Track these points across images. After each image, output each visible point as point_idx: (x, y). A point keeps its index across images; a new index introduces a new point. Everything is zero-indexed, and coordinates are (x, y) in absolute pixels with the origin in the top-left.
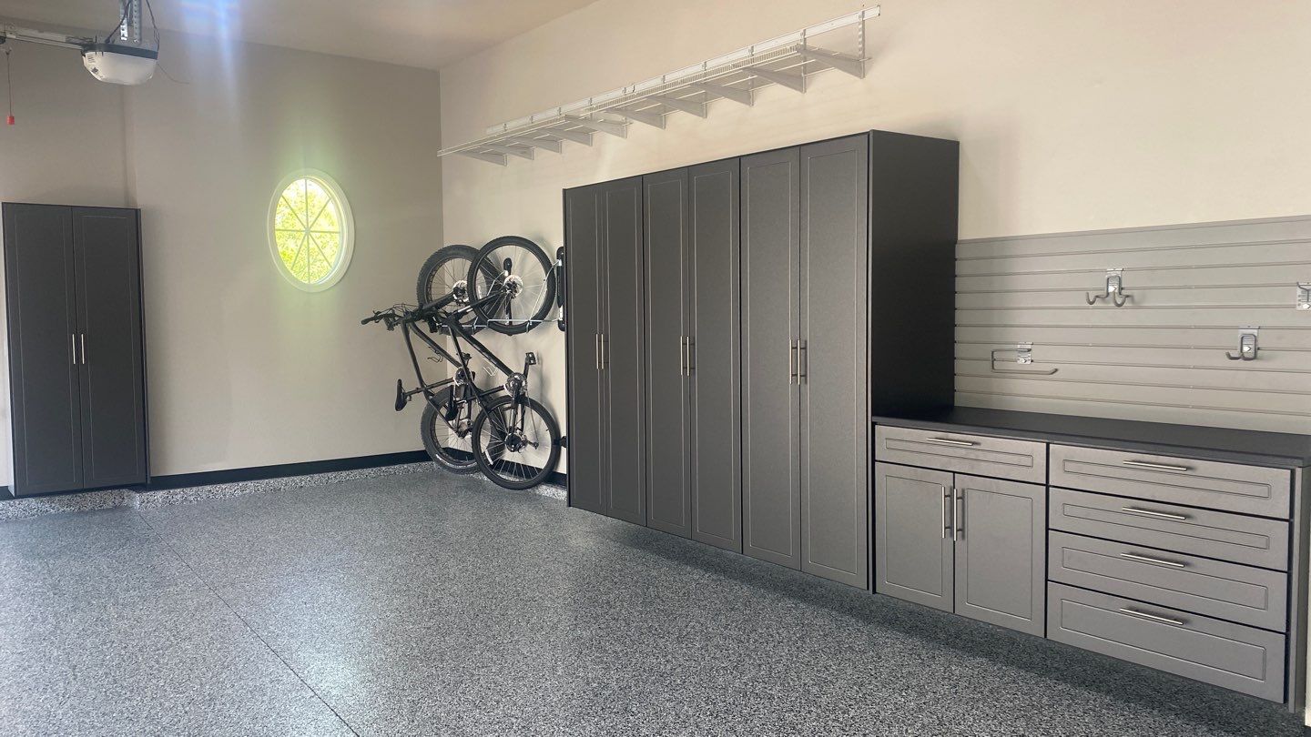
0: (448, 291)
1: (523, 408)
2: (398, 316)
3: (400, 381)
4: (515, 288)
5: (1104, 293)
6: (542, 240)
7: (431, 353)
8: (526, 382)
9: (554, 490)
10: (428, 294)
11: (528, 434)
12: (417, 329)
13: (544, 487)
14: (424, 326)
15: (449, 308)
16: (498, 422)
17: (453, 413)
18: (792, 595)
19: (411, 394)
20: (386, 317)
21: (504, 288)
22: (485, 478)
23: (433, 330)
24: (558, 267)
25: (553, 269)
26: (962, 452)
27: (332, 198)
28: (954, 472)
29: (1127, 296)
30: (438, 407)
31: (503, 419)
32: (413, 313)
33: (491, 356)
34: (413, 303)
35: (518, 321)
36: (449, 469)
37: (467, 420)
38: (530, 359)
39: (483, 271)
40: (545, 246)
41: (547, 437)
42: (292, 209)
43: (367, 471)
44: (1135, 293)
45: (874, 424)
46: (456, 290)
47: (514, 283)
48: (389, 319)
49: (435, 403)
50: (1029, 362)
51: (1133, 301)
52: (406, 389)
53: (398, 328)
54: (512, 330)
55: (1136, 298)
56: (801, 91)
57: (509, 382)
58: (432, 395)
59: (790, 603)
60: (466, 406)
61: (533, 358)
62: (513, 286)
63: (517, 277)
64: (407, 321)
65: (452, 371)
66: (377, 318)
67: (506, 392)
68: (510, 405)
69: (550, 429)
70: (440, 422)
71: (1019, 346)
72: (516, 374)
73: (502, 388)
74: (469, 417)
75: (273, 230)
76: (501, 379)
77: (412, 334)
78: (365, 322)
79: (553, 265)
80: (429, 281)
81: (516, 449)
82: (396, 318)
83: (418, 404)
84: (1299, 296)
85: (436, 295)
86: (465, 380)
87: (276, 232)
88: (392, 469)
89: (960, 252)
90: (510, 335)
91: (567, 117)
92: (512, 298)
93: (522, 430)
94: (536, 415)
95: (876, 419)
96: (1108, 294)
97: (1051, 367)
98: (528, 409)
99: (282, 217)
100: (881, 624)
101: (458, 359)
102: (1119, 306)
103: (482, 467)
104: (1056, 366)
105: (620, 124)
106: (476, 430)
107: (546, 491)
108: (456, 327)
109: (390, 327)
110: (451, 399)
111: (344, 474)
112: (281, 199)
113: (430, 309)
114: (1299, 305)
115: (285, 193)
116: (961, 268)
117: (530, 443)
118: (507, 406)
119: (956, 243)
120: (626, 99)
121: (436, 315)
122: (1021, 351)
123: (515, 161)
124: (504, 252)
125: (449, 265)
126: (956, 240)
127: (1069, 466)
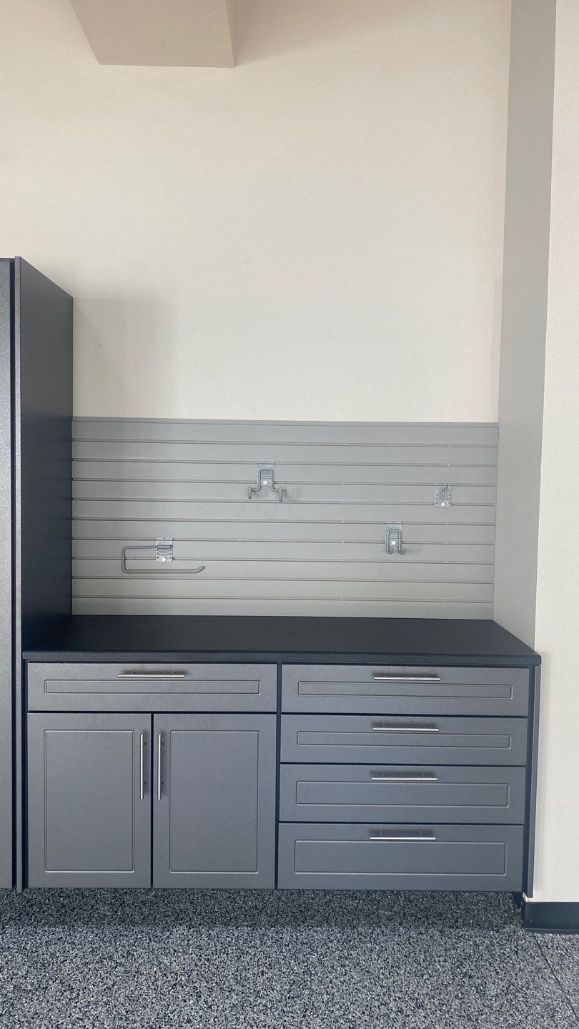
26: (165, 686)
28: (151, 713)
45: (25, 662)
50: (169, 560)
51: (289, 496)
71: (157, 543)
84: (437, 494)
89: (78, 431)
95: (28, 655)
96: (261, 488)
97: (195, 565)
104: (204, 563)
114: (437, 502)
116: (79, 450)
119: (72, 421)
122: (161, 548)
126: (72, 417)
127: (305, 688)
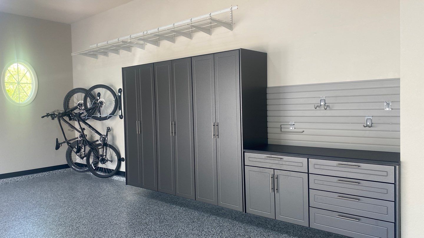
0: (75, 105)
1: (106, 148)
2: (56, 114)
3: (57, 139)
4: (102, 103)
5: (320, 105)
6: (112, 86)
7: (70, 128)
8: (107, 138)
9: (119, 177)
10: (68, 106)
11: (108, 157)
12: (64, 120)
13: (115, 176)
14: (67, 118)
15: (76, 111)
16: (96, 153)
17: (79, 150)
18: (213, 214)
19: (61, 143)
20: (51, 115)
21: (98, 104)
22: (92, 174)
23: (70, 119)
24: (119, 96)
25: (117, 96)
26: (277, 162)
27: (28, 70)
28: (274, 169)
29: (328, 106)
30: (72, 148)
31: (98, 152)
32: (62, 114)
33: (93, 129)
34: (62, 110)
35: (103, 116)
36: (77, 171)
37: (84, 152)
38: (109, 129)
39: (90, 98)
40: (114, 88)
41: (116, 158)
42: (11, 74)
43: (44, 173)
44: (330, 105)
45: (244, 152)
46: (79, 104)
47: (102, 101)
48: (53, 116)
49: (71, 147)
50: (294, 129)
51: (329, 108)
52: (60, 142)
53: (56, 119)
54: (101, 119)
55: (331, 107)
56: (210, 35)
57: (100, 138)
58: (70, 144)
59: (213, 217)
60: (83, 147)
61: (110, 129)
62: (101, 103)
63: (103, 100)
64: (60, 117)
65: (77, 134)
66: (48, 115)
67: (99, 142)
68: (101, 147)
69: (117, 155)
70: (73, 154)
71: (290, 123)
72: (103, 135)
73: (98, 141)
74: (85, 151)
75: (4, 82)
76: (97, 137)
77: (61, 121)
78: (43, 117)
79: (117, 95)
80: (68, 101)
81: (104, 163)
82: (55, 115)
83: (65, 147)
84: (385, 106)
85: (71, 106)
86: (83, 138)
87: (5, 84)
88: (54, 172)
89: (268, 91)
90: (100, 120)
91: (123, 42)
92: (101, 107)
93: (106, 156)
94: (111, 150)
95: (245, 150)
96: (321, 105)
97: (301, 130)
98: (108, 148)
99: (7, 78)
100: (247, 223)
101: (80, 130)
102: (326, 109)
103: (91, 170)
104: (304, 130)
105: (142, 44)
106: (88, 156)
107: (116, 178)
108: (79, 118)
109: (53, 119)
110: (78, 145)
111: (35, 175)
112: (7, 71)
113: (69, 112)
114: (385, 109)
115: (9, 69)
116: (269, 96)
117: (109, 161)
118: (99, 147)
119: (267, 88)
120: (144, 36)
121: (71, 114)
122: (291, 125)
123: (101, 57)
124: (97, 91)
125: (76, 95)
126: (267, 87)
127: (316, 166)
